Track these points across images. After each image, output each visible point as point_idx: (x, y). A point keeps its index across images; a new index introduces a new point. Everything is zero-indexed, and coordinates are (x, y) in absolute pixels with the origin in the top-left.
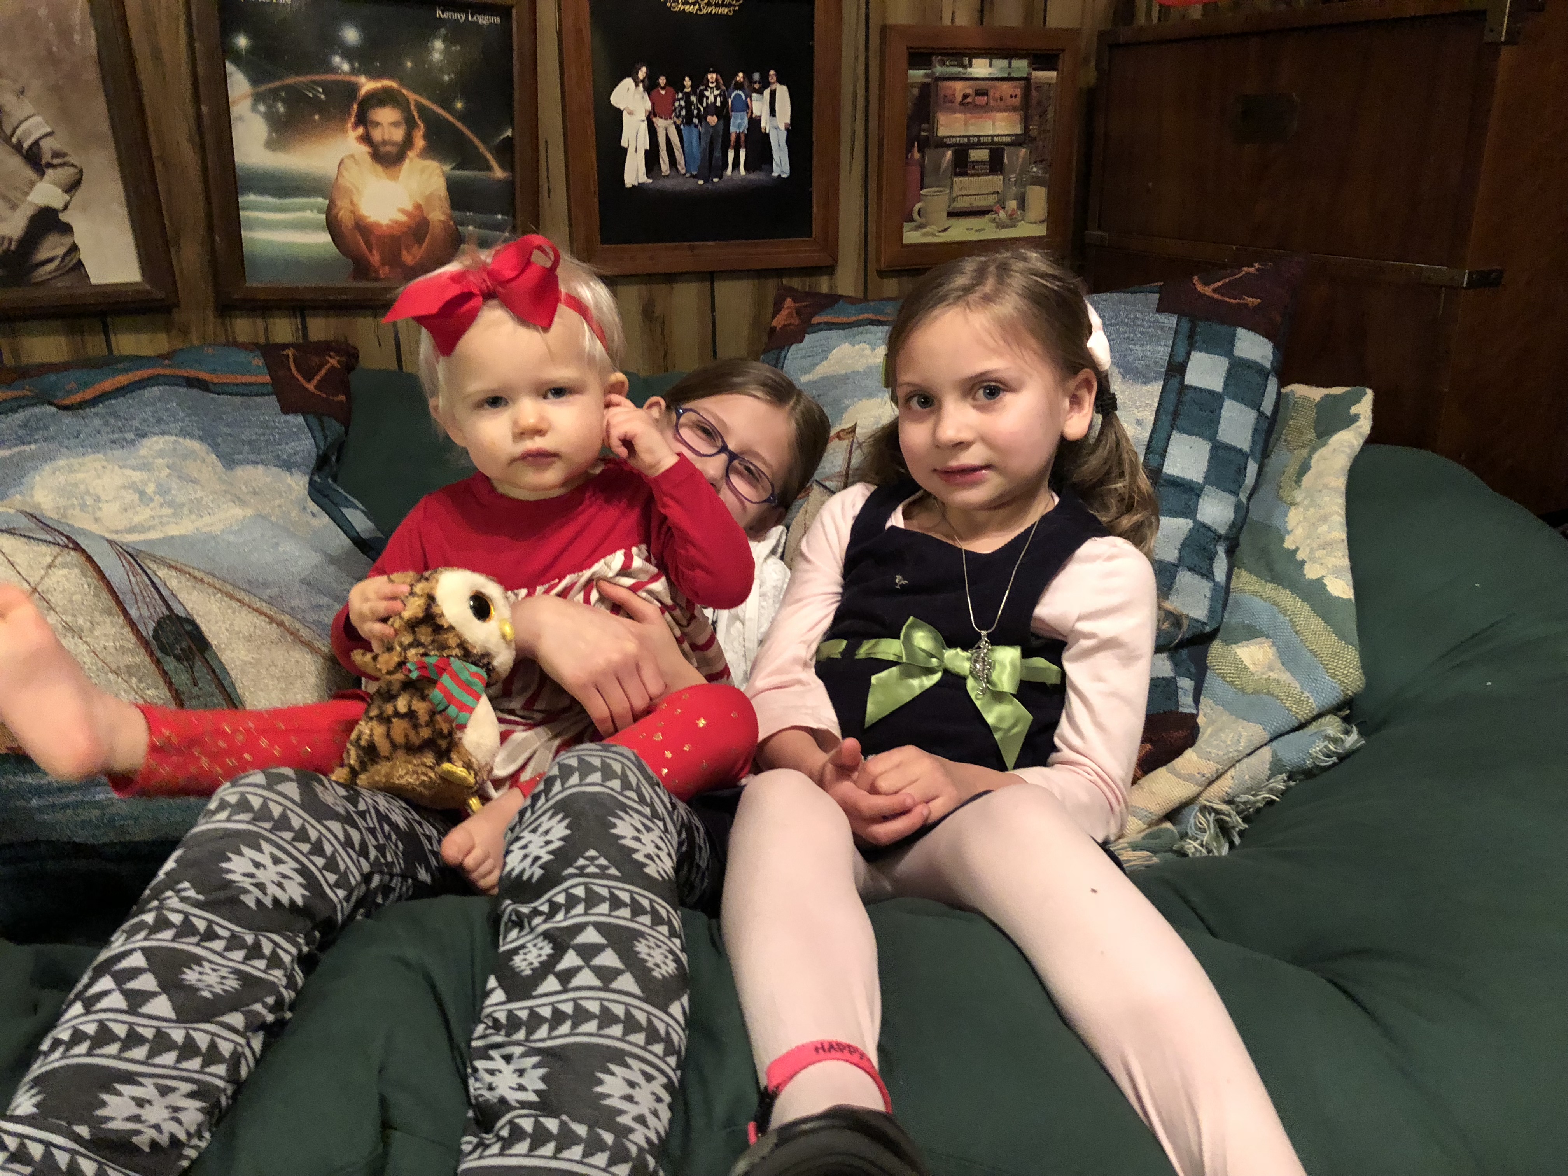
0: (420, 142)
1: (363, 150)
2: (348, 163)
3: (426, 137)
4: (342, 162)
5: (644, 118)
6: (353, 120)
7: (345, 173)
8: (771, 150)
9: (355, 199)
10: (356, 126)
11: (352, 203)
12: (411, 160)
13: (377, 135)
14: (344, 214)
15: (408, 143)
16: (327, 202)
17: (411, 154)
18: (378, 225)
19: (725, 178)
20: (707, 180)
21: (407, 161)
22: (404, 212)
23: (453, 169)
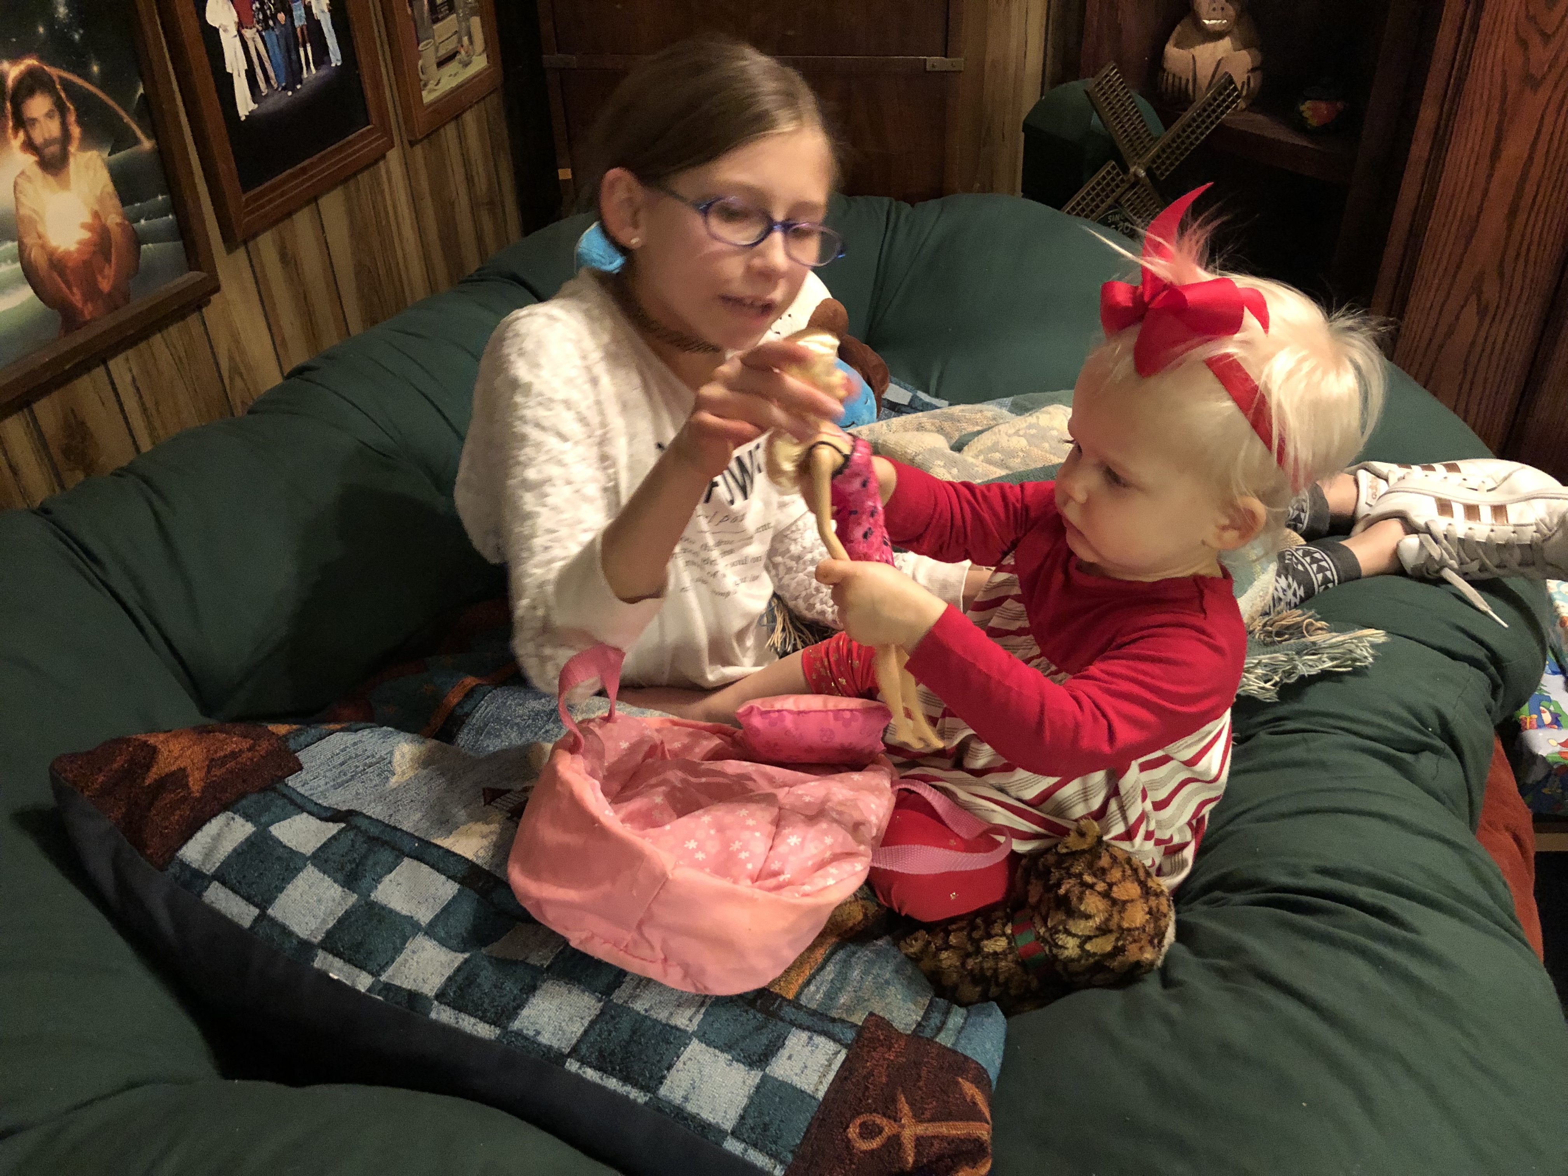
0: (76, 131)
1: (29, 160)
2: (22, 182)
3: (80, 122)
4: (16, 185)
5: (236, 33)
6: (11, 124)
7: (23, 199)
8: (325, 38)
9: (40, 229)
10: (16, 129)
11: (40, 237)
12: (75, 155)
13: (38, 137)
14: (36, 255)
15: (66, 137)
16: (16, 243)
17: (72, 149)
18: (68, 253)
19: (304, 82)
20: (294, 90)
21: (72, 160)
22: (84, 226)
23: (110, 155)
